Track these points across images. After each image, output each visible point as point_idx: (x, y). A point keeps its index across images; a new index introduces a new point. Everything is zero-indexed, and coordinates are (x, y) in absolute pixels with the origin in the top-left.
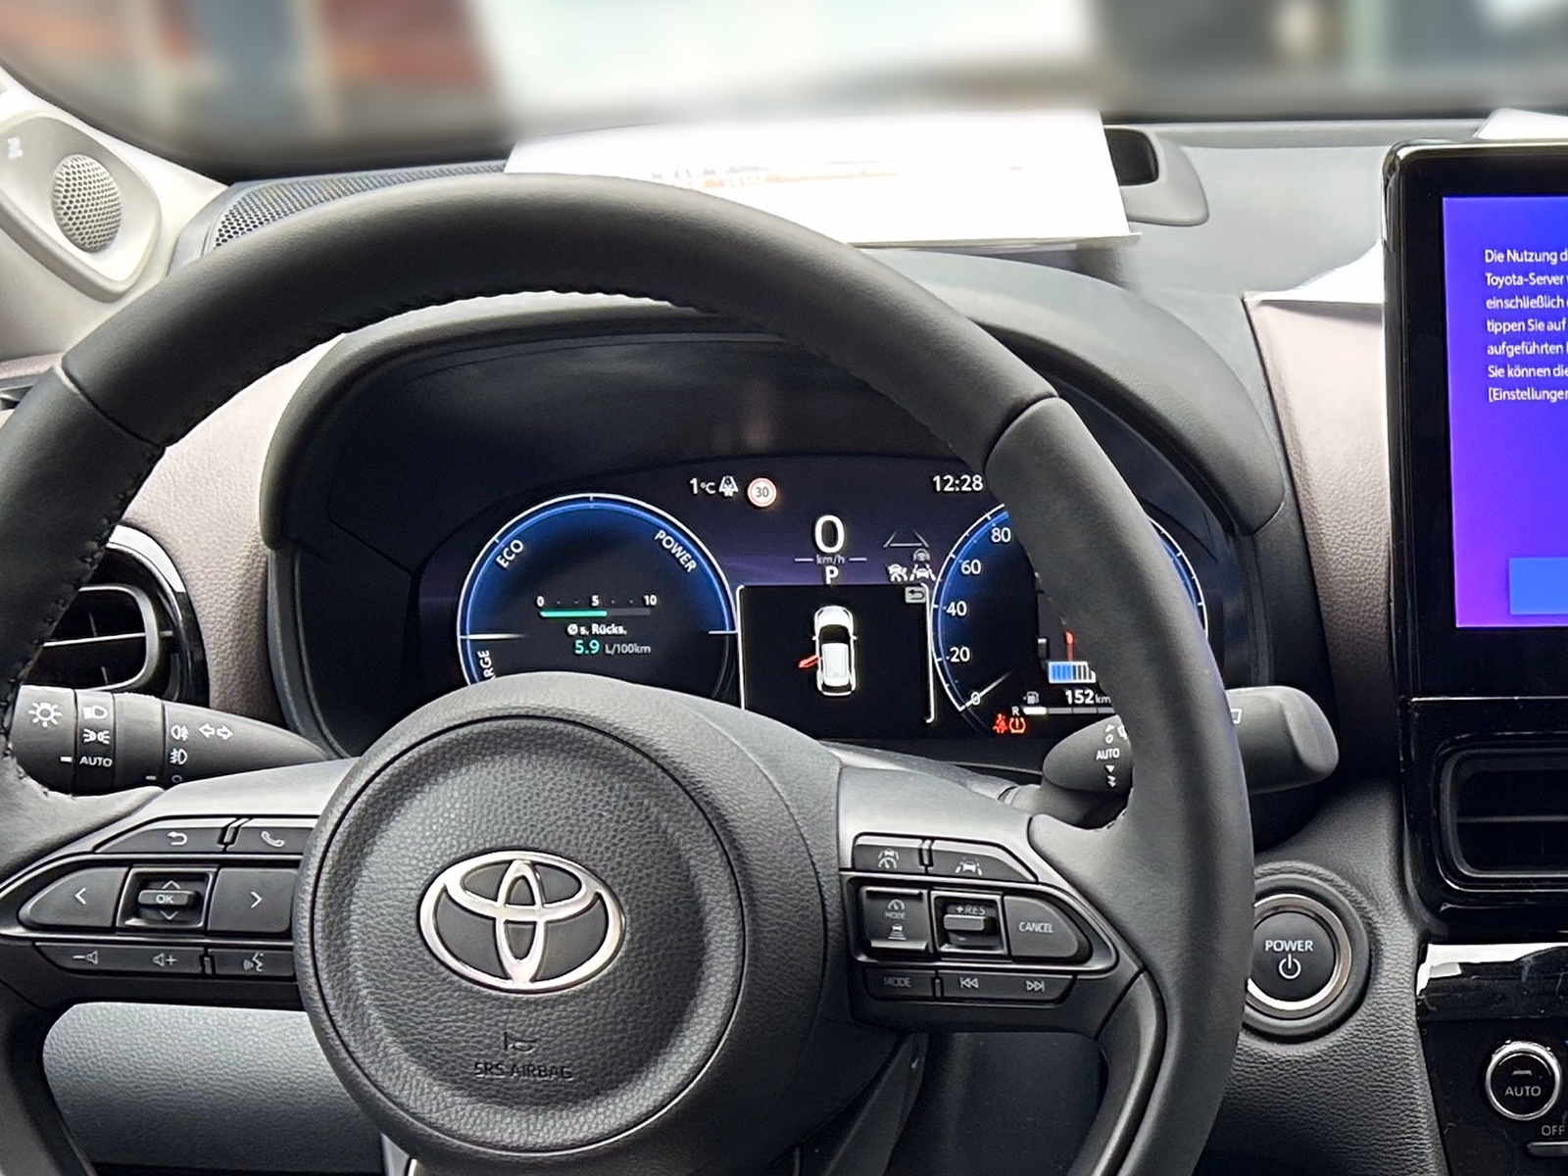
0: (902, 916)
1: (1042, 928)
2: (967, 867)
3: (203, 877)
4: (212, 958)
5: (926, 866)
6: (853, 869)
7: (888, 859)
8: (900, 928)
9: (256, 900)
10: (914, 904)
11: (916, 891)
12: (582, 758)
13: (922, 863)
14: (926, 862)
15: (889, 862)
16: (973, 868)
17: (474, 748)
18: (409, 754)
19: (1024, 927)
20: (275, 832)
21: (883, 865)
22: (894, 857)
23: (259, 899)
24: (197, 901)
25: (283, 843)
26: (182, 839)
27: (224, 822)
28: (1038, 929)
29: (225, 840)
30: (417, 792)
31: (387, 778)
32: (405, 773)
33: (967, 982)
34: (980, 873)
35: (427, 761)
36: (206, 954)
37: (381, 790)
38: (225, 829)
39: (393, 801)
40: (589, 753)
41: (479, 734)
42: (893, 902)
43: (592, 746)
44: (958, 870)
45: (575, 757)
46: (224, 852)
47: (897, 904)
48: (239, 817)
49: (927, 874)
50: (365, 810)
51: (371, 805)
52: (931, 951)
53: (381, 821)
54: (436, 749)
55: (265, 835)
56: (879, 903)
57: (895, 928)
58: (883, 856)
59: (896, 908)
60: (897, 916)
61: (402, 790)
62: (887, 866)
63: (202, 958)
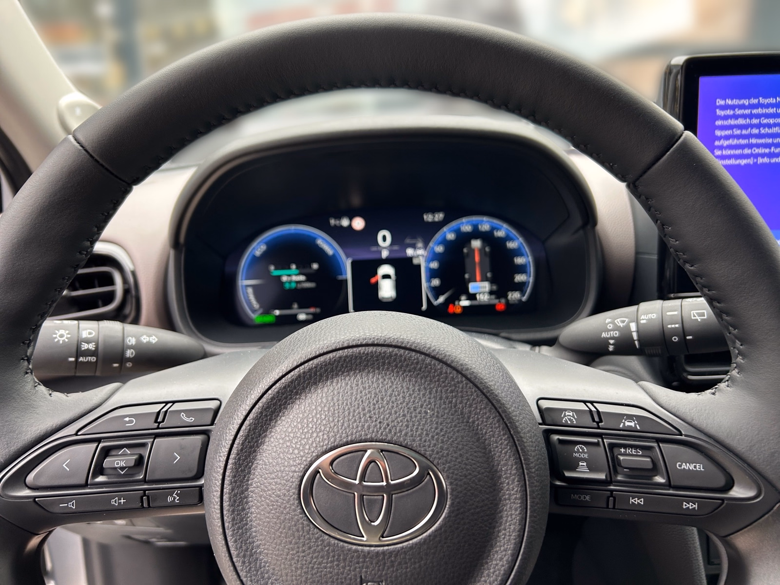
0: (586, 456)
1: (695, 467)
2: (627, 424)
3: (143, 445)
4: (148, 497)
5: (598, 423)
6: (544, 423)
7: (568, 418)
8: (585, 464)
9: (177, 458)
10: (593, 449)
11: (595, 440)
12: (410, 371)
13: (594, 420)
14: (597, 419)
15: (570, 420)
16: (632, 424)
17: (337, 367)
18: (292, 373)
19: (680, 466)
20: (188, 412)
21: (566, 421)
22: (574, 417)
23: (179, 458)
24: (140, 461)
25: (194, 419)
26: (131, 422)
27: (157, 408)
28: (692, 467)
29: (159, 421)
30: (296, 399)
31: (276, 390)
32: (289, 386)
33: (636, 501)
34: (638, 428)
35: (304, 377)
36: (145, 495)
37: (273, 399)
38: (159, 413)
39: (280, 405)
40: (415, 368)
41: (340, 357)
42: (578, 446)
43: (417, 363)
44: (621, 426)
45: (405, 371)
46: (158, 428)
47: (581, 448)
48: (167, 403)
49: (599, 428)
50: (261, 413)
51: (265, 409)
52: (609, 479)
53: (271, 420)
54: (310, 370)
55: (183, 416)
56: (568, 447)
57: (581, 464)
58: (565, 416)
59: (581, 450)
60: (582, 456)
61: (286, 398)
62: (569, 422)
63: (142, 498)
